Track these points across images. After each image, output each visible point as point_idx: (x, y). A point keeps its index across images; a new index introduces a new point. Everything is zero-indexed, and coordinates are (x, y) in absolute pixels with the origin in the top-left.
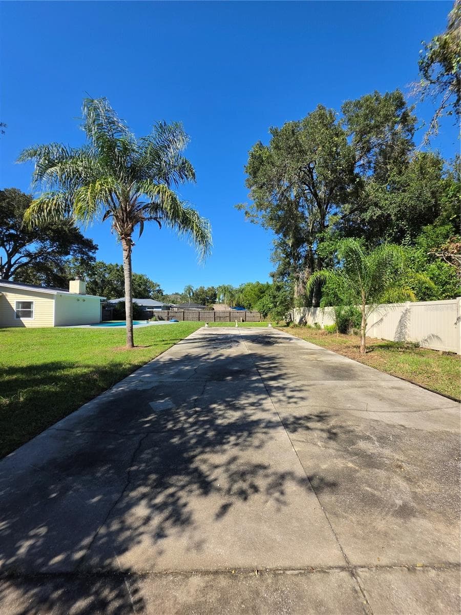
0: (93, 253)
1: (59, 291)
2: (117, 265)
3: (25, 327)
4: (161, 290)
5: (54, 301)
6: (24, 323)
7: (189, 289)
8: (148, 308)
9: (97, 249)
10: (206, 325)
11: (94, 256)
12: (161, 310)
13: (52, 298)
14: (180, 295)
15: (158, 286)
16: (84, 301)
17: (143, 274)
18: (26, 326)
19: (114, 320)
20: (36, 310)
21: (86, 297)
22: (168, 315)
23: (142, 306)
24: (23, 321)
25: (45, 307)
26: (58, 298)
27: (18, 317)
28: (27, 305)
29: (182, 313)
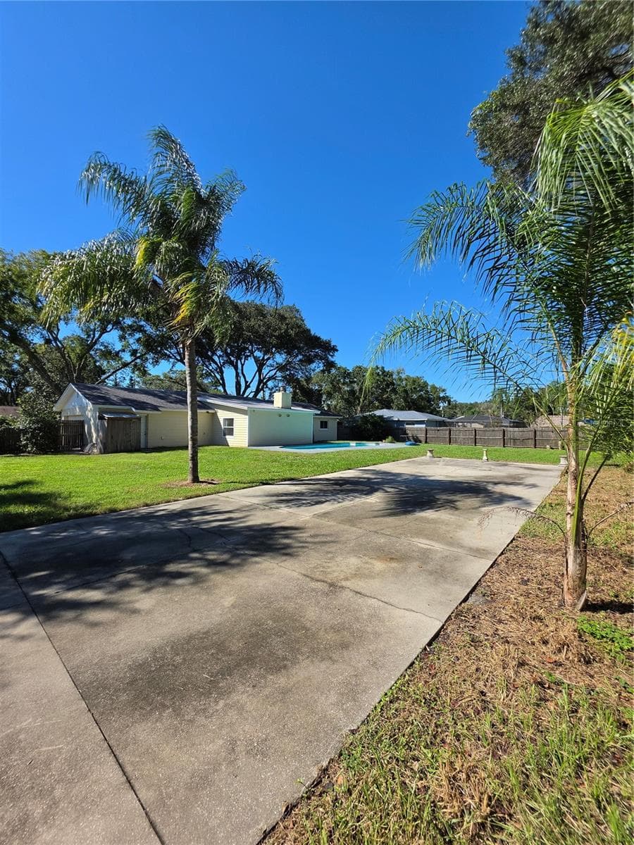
0: (332, 356)
2: (377, 366)
3: (228, 446)
4: (447, 397)
5: (247, 417)
6: (228, 442)
8: (407, 424)
9: (337, 350)
10: (429, 454)
11: (334, 359)
12: (424, 426)
13: (246, 414)
15: (444, 390)
16: (288, 416)
18: (229, 444)
19: (346, 440)
20: (236, 427)
21: (291, 411)
22: (426, 435)
23: (399, 421)
24: (228, 440)
25: (242, 424)
26: (252, 415)
27: (225, 435)
28: (230, 422)
29: (448, 432)
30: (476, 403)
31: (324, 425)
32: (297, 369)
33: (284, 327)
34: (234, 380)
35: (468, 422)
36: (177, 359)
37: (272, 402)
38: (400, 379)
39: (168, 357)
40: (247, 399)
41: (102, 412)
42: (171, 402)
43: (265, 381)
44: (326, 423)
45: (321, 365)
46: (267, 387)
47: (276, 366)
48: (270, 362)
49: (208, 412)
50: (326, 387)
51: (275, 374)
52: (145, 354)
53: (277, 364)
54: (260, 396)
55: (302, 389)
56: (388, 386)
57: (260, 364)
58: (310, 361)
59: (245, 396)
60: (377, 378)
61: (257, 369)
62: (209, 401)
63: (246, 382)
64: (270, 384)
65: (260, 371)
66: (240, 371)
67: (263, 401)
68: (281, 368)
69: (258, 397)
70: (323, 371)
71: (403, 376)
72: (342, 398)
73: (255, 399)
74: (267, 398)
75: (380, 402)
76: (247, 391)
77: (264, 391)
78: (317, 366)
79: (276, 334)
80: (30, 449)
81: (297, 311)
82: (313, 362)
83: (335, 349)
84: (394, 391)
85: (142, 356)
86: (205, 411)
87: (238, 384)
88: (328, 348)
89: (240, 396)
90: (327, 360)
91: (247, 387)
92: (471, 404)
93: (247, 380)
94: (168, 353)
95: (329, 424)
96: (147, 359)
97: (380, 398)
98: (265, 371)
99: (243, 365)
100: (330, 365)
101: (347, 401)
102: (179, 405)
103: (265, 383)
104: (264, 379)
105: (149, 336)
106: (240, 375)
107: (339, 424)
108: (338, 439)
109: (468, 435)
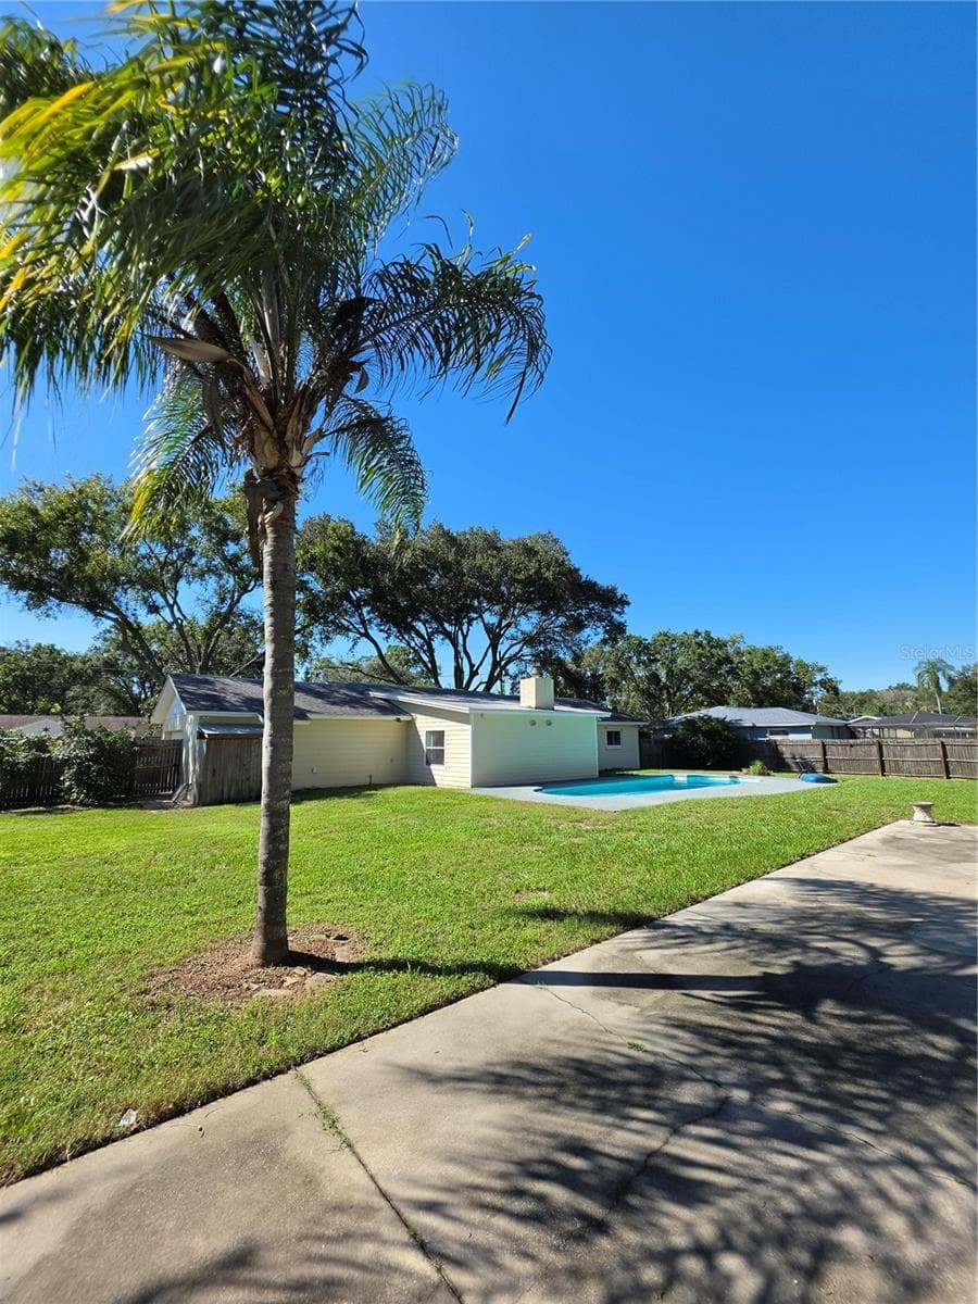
0: (619, 614)
1: (473, 705)
2: (696, 632)
3: (435, 785)
4: (832, 681)
5: (469, 727)
6: (435, 777)
7: (933, 669)
8: (772, 734)
9: (628, 603)
10: (919, 815)
11: (622, 620)
12: (809, 737)
13: (467, 722)
14: (916, 690)
15: (821, 670)
16: (550, 724)
17: (773, 644)
18: (437, 782)
19: (658, 768)
20: (448, 748)
21: (558, 714)
22: (825, 754)
23: (754, 727)
24: (434, 772)
25: (459, 742)
26: (477, 722)
27: (428, 763)
28: (439, 737)
29: (875, 749)
30: (871, 691)
31: (614, 738)
32: (557, 641)
33: (533, 565)
34: (453, 664)
35: (889, 728)
36: (359, 633)
37: (518, 699)
38: (738, 653)
39: (344, 630)
40: (475, 694)
41: (204, 723)
42: (334, 703)
43: (503, 663)
44: (618, 733)
45: (600, 630)
46: (507, 674)
47: (521, 637)
48: (511, 631)
49: (398, 720)
50: (607, 671)
51: (521, 650)
52: (308, 626)
53: (523, 633)
54: (495, 689)
55: (567, 674)
56: (720, 663)
57: (495, 636)
58: (578, 625)
59: (471, 689)
60: (700, 650)
61: (489, 642)
62: (401, 698)
63: (472, 666)
64: (512, 668)
65: (494, 646)
66: (460, 648)
67: (502, 697)
68: (529, 640)
69: (492, 691)
70: (604, 642)
71: (743, 648)
72: (637, 689)
73: (487, 694)
74: (508, 693)
75: (706, 693)
76: (473, 682)
77: (502, 682)
78: (593, 635)
79: (521, 577)
80: (75, 795)
81: (556, 541)
82: (585, 626)
83: (624, 602)
84: (733, 672)
85: (304, 628)
86: (395, 717)
87: (458, 671)
88: (611, 600)
89: (461, 690)
90: (611, 620)
91: (474, 674)
92: (862, 694)
93: (473, 662)
94: (346, 623)
95: (623, 738)
96: (311, 634)
97: (706, 687)
98: (502, 648)
99: (465, 637)
100: (616, 631)
101: (647, 694)
102: (347, 709)
103: (504, 668)
104: (502, 659)
105: (315, 597)
106: (463, 655)
107: (643, 735)
108: (643, 766)
109: (925, 754)
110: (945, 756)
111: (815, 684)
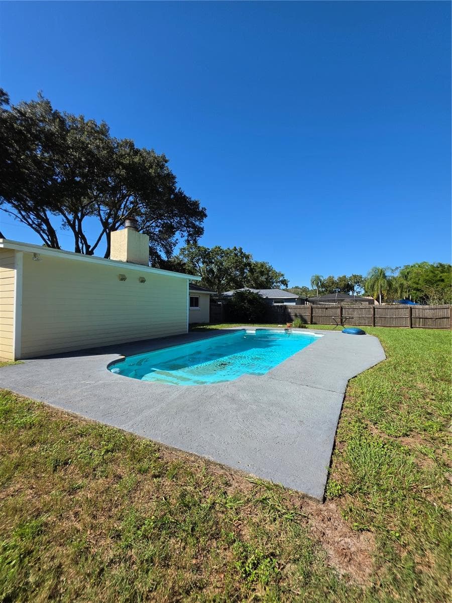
23: (267, 298)
29: (339, 310)
31: (194, 302)
44: (197, 299)
83: (203, 214)
88: (195, 211)
95: (200, 302)
107: (212, 301)
108: (212, 323)
109: (364, 313)
110: (374, 314)
111: (279, 282)
